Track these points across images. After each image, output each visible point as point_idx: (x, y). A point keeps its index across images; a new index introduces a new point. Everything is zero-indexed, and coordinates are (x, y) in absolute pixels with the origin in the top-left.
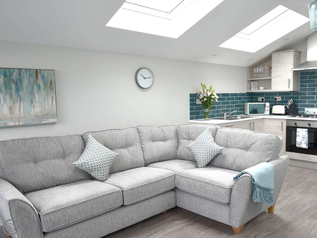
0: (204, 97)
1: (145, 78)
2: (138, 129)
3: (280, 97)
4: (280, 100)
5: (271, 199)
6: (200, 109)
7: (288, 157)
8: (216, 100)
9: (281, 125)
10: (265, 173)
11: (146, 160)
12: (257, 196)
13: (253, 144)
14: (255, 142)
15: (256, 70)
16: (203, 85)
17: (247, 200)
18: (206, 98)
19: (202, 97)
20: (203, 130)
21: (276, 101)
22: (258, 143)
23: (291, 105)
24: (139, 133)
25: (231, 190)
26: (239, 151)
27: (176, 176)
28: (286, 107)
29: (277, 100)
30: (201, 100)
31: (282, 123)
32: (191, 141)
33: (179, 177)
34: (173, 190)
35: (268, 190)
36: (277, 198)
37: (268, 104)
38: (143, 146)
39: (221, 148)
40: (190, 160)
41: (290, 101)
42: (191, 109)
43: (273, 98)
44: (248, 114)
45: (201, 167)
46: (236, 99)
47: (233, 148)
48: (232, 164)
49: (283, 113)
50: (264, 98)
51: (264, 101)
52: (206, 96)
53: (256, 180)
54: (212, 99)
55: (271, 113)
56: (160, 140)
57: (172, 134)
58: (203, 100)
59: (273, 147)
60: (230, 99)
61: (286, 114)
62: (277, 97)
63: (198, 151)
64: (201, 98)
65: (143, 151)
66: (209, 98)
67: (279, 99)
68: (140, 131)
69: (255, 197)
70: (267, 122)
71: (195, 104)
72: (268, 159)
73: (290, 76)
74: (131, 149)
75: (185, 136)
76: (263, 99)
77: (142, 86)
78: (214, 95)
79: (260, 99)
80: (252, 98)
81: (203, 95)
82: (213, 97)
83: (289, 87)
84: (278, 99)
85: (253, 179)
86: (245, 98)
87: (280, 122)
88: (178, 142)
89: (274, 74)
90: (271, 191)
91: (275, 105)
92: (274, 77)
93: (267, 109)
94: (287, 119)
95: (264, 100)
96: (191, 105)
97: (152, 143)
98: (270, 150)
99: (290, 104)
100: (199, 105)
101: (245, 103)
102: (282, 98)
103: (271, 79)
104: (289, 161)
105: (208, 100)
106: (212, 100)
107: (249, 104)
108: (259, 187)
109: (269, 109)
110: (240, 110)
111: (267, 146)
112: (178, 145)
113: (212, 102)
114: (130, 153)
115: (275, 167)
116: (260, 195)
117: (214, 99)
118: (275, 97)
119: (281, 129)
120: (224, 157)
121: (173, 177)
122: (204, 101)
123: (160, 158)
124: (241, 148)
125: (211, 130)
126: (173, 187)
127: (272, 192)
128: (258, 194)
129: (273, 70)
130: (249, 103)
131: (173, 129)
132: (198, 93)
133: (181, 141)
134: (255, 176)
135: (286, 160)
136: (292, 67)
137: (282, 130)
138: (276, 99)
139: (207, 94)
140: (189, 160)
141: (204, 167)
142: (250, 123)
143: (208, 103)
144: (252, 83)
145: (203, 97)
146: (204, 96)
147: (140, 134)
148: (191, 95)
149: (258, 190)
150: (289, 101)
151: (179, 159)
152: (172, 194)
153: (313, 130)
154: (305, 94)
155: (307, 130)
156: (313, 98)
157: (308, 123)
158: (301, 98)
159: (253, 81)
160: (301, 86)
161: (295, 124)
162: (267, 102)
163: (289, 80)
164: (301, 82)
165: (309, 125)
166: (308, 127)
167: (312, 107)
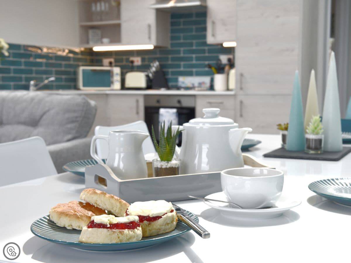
3: (140, 59)
4: (140, 63)
9: (135, 104)
13: (44, 114)
14: (48, 111)
21: (132, 65)
22: (52, 112)
23: (156, 73)
26: (22, 128)
31: (137, 101)
41: (155, 65)
44: (82, 88)
46: (57, 58)
47: (11, 124)
55: (123, 87)
59: (77, 117)
62: (134, 59)
73: (150, 18)
83: (149, 38)
92: (125, 21)
93: (117, 78)
94: (145, 95)
95: (112, 63)
98: (73, 122)
99: (154, 70)
102: (143, 60)
103: (119, 26)
107: (83, 70)
118: (131, 59)
119: (135, 112)
129: (123, 7)
137: (138, 113)
138: (132, 62)
144: (91, 32)
153: (185, 111)
154: (178, 52)
155: (175, 110)
156: (191, 59)
157: (177, 98)
158: (173, 59)
159: (93, 27)
160: (172, 38)
161: (158, 101)
162: (116, 66)
163: (149, 26)
164: (173, 31)
165: (179, 102)
166: (178, 105)
167: (190, 74)
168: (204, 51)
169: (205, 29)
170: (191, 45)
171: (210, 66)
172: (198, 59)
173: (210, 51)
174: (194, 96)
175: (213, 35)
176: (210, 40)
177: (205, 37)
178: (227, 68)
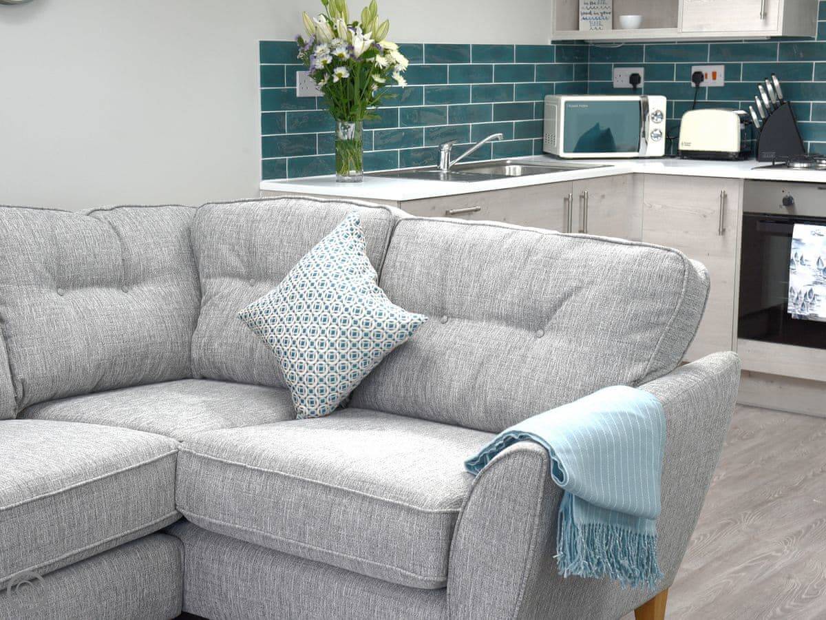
0: (337, 61)
3: (720, 70)
4: (720, 82)
5: (646, 563)
6: (315, 122)
7: (736, 363)
8: (397, 76)
9: (716, 207)
10: (616, 437)
12: (573, 548)
13: (567, 296)
14: (578, 289)
17: (528, 566)
18: (345, 64)
19: (325, 63)
20: (322, 228)
21: (697, 86)
22: (590, 294)
23: (772, 110)
25: (451, 521)
26: (500, 332)
27: (183, 461)
28: (745, 120)
29: (707, 83)
30: (319, 75)
31: (724, 197)
32: (262, 287)
33: (195, 465)
34: (165, 532)
35: (630, 518)
36: (678, 562)
37: (658, 103)
39: (410, 317)
40: (256, 378)
41: (769, 87)
42: (269, 123)
43: (683, 72)
44: (562, 154)
45: (312, 416)
46: (502, 73)
47: (469, 318)
48: (462, 398)
49: (733, 146)
50: (640, 71)
51: (641, 85)
52: (347, 56)
53: (568, 470)
54: (379, 71)
55: (673, 150)
56: (101, 282)
57: (165, 253)
58: (332, 78)
59: (659, 313)
60: (467, 74)
61: (744, 154)
62: (704, 69)
63: (298, 337)
64: (319, 64)
66: (363, 66)
67: (714, 76)
69: (565, 555)
70: (651, 196)
71: (290, 98)
72: (638, 369)
75: (234, 261)
76: (634, 79)
78: (385, 52)
79: (621, 76)
80: (583, 72)
81: (332, 49)
82: (381, 61)
84: (710, 76)
85: (555, 463)
86: (546, 73)
87: (715, 193)
88: (200, 290)
90: (643, 524)
91: (694, 106)
93: (656, 126)
94: (746, 179)
95: (639, 82)
96: (268, 100)
98: (648, 326)
99: (766, 101)
100: (308, 102)
101: (547, 97)
102: (731, 72)
104: (736, 378)
106: (377, 78)
107: (566, 103)
108: (585, 504)
109: (662, 126)
110: (524, 130)
111: (633, 307)
112: (198, 308)
113: (375, 87)
115: (667, 407)
116: (590, 542)
117: (387, 72)
118: (694, 69)
119: (715, 226)
120: (427, 363)
121: (169, 465)
122: (336, 79)
123: (101, 372)
124: (508, 319)
125: (363, 230)
126: (165, 516)
127: (651, 529)
128: (580, 538)
130: (564, 99)
131: (169, 224)
132: (306, 39)
133: (216, 286)
134: (568, 451)
135: (723, 375)
137: (723, 231)
138: (699, 77)
139: (350, 48)
140: (252, 384)
141: (325, 415)
142: (566, 199)
143: (357, 92)
145: (329, 60)
146: (337, 53)
148: (268, 50)
149: (579, 517)
150: (760, 87)
151: (204, 378)
152: (162, 551)
158: (824, 72)
161: (787, 201)
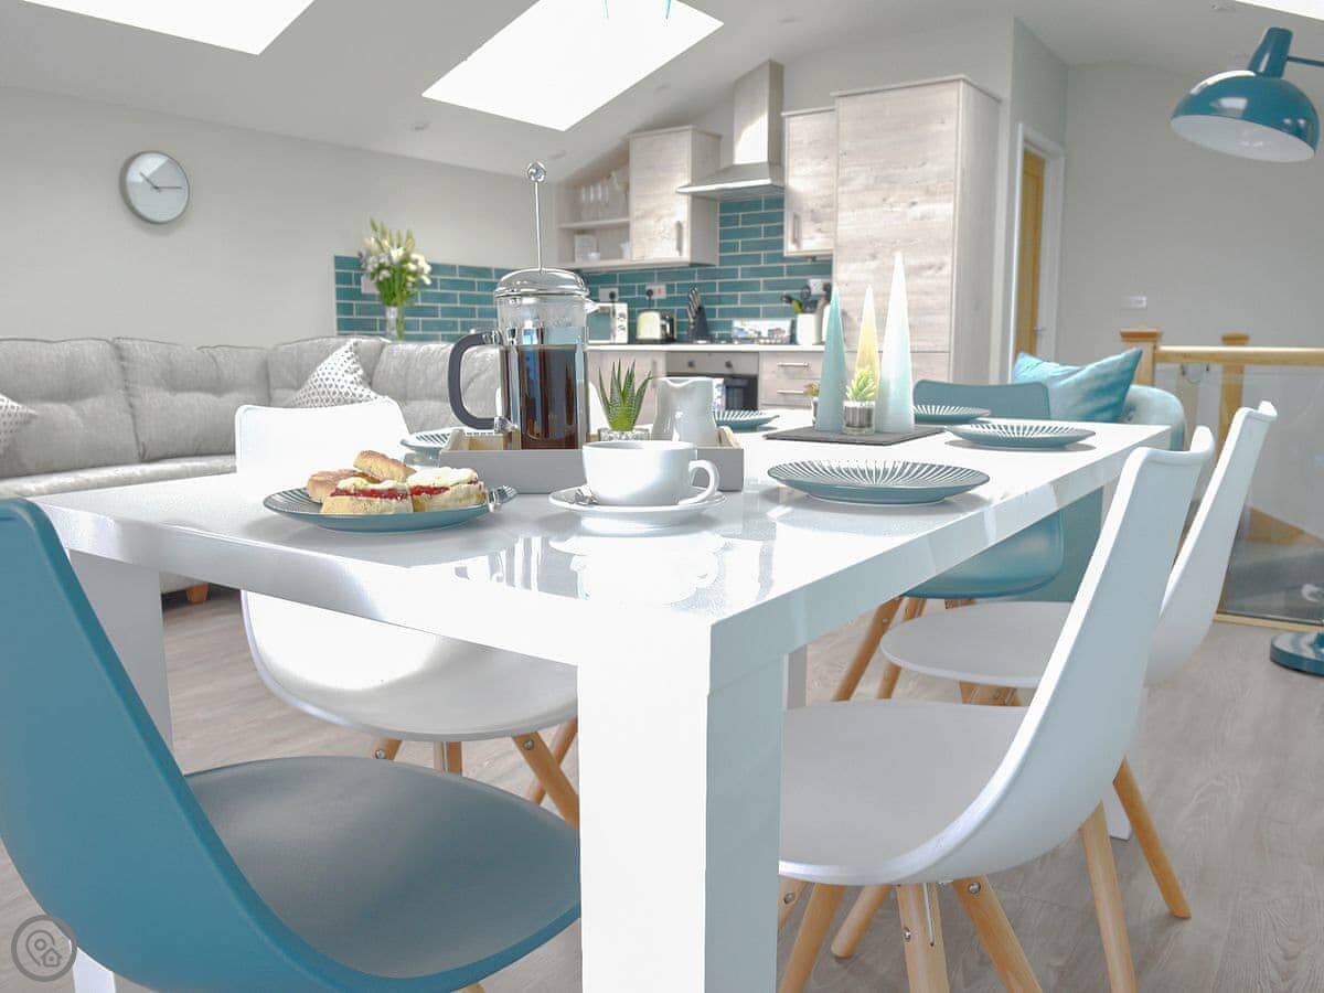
0: (382, 267)
1: (156, 188)
2: (118, 348)
3: (663, 287)
4: (663, 295)
8: (423, 277)
11: (143, 444)
15: (588, 195)
16: (378, 225)
18: (388, 268)
19: (374, 268)
21: (649, 298)
24: (121, 358)
29: (655, 297)
30: (373, 275)
31: (654, 364)
37: (622, 308)
38: (136, 402)
42: (343, 309)
43: (643, 289)
50: (616, 290)
51: (616, 300)
52: (387, 263)
54: (410, 273)
55: (633, 338)
56: (199, 389)
57: (248, 374)
58: (379, 278)
62: (655, 288)
64: (370, 269)
65: (134, 417)
66: (400, 270)
67: (660, 291)
68: (125, 354)
71: (357, 295)
73: (681, 211)
74: (89, 405)
75: (290, 378)
77: (149, 216)
78: (416, 262)
79: (604, 294)
81: (379, 259)
82: (412, 267)
83: (679, 248)
84: (657, 292)
88: (270, 398)
89: (637, 207)
91: (646, 311)
92: (638, 218)
93: (621, 323)
94: (668, 352)
95: (614, 295)
96: (340, 294)
97: (168, 395)
100: (372, 297)
102: (670, 289)
103: (626, 227)
105: (397, 277)
106: (411, 279)
109: (625, 323)
113: (410, 285)
114: (83, 416)
117: (417, 274)
118: (648, 288)
129: (633, 192)
131: (252, 359)
132: (364, 253)
133: (278, 394)
136: (687, 181)
138: (650, 293)
139: (390, 258)
143: (397, 287)
144: (578, 239)
145: (376, 265)
146: (382, 261)
147: (125, 364)
148: (340, 262)
153: (739, 383)
154: (733, 273)
155: (720, 381)
156: (755, 286)
157: (726, 359)
158: (723, 287)
159: (582, 231)
160: (723, 248)
161: (691, 364)
162: (621, 301)
163: (679, 226)
164: (723, 235)
165: (729, 365)
166: (726, 371)
167: (753, 314)
168: (779, 271)
169: (780, 230)
170: (757, 259)
171: (789, 299)
172: (768, 285)
173: (791, 272)
174: (757, 352)
175: (796, 241)
176: (790, 249)
177: (780, 244)
178: (820, 303)
